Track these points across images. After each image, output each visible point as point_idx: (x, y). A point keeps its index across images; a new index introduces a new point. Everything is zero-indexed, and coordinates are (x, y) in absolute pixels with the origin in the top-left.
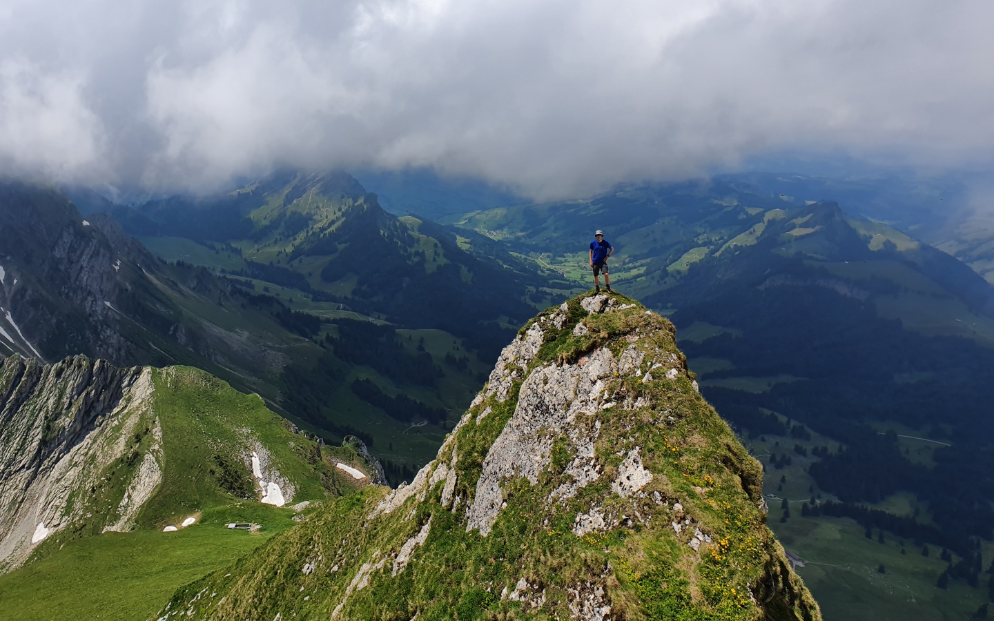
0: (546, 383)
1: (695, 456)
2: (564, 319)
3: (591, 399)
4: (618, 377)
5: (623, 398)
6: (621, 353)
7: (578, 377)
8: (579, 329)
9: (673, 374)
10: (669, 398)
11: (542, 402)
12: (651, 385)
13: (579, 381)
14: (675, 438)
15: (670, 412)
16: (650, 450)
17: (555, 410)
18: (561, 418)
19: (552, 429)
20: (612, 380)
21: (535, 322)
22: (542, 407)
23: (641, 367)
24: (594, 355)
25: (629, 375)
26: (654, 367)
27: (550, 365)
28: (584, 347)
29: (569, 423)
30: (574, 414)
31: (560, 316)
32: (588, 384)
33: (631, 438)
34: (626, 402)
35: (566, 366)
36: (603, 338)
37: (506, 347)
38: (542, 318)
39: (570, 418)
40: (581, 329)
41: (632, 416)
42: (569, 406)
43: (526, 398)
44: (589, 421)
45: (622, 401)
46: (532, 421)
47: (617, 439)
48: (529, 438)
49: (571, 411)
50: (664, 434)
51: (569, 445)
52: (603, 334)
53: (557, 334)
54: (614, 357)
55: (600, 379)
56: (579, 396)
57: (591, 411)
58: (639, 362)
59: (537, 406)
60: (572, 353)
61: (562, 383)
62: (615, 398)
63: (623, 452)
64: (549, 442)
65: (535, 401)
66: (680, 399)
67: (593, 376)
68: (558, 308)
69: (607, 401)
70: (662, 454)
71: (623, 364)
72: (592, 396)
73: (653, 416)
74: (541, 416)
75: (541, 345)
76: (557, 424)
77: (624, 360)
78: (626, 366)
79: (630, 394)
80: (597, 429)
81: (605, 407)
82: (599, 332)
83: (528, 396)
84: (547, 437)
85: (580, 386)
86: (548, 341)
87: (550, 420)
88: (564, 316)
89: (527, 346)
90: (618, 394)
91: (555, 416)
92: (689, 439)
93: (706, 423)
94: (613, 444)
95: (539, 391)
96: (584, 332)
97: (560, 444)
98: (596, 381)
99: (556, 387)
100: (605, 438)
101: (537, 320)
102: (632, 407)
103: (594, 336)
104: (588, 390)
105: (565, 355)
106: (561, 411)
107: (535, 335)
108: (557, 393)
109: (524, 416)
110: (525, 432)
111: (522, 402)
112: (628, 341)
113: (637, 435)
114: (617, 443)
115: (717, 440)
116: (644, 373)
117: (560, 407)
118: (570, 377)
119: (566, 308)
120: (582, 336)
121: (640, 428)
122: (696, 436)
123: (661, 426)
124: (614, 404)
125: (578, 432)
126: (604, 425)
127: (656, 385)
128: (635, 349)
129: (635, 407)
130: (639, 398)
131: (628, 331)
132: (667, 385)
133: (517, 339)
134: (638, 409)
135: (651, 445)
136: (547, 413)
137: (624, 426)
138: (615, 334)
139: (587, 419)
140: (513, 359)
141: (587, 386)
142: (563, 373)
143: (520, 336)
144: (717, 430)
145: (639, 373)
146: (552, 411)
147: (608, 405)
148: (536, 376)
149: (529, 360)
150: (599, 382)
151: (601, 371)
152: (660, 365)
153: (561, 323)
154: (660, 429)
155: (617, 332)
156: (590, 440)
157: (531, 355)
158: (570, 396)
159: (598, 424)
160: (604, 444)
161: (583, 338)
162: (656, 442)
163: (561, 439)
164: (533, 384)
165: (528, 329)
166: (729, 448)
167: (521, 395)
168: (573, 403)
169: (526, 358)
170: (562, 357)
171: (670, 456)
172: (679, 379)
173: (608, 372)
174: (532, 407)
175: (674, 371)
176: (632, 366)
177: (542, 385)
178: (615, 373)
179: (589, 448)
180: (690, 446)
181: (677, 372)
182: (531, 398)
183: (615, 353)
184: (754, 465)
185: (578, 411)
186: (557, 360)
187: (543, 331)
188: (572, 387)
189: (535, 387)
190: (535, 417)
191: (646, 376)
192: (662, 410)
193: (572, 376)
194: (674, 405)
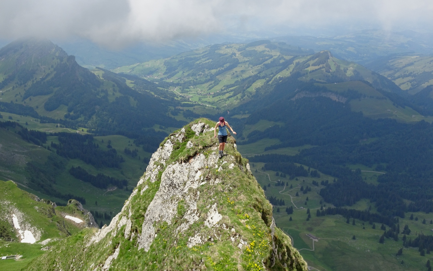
0: (174, 173)
1: (241, 205)
2: (183, 137)
3: (195, 180)
4: (208, 169)
5: (210, 179)
6: (209, 156)
7: (189, 169)
8: (189, 144)
9: (232, 166)
10: (230, 178)
11: (172, 183)
12: (222, 173)
13: (190, 171)
14: (232, 197)
15: (230, 185)
16: (221, 204)
17: (179, 186)
18: (182, 190)
19: (178, 196)
20: (205, 170)
21: (168, 139)
22: (172, 185)
23: (218, 163)
24: (197, 158)
25: (212, 168)
26: (223, 163)
27: (175, 164)
28: (191, 154)
29: (185, 193)
30: (188, 188)
31: (181, 135)
32: (194, 173)
33: (213, 199)
34: (211, 181)
35: (183, 164)
36: (200, 149)
37: (154, 153)
38: (172, 137)
39: (186, 190)
40: (190, 144)
41: (213, 188)
42: (185, 184)
43: (165, 181)
44: (194, 192)
45: (209, 181)
46: (168, 192)
47: (207, 200)
48: (167, 201)
49: (186, 187)
50: (228, 196)
51: (185, 204)
52: (200, 147)
53: (180, 145)
54: (206, 158)
55: (199, 170)
56: (190, 179)
57: (195, 186)
58: (217, 161)
59: (170, 185)
60: (186, 157)
61: (182, 173)
62: (206, 180)
63: (209, 206)
64: (176, 203)
65: (169, 182)
66: (235, 178)
67: (196, 168)
68: (180, 131)
69: (202, 181)
70: (227, 206)
71: (209, 162)
72: (196, 179)
73: (222, 187)
74: (172, 190)
75: (172, 152)
76: (180, 193)
77: (210, 160)
78: (211, 163)
79: (213, 177)
80: (198, 195)
81: (201, 184)
82: (198, 146)
83: (165, 180)
84: (175, 200)
85: (190, 174)
86: (175, 149)
87: (177, 191)
88: (183, 135)
89: (165, 152)
90: (207, 177)
91: (179, 190)
92: (238, 197)
93: (246, 189)
94: (205, 202)
95: (171, 177)
96: (192, 146)
97: (181, 204)
98: (197, 171)
99: (179, 175)
100: (201, 200)
101: (169, 138)
102: (214, 183)
103: (196, 148)
104: (194, 176)
105: (182, 158)
106: (181, 186)
107: (168, 146)
108: (179, 178)
109: (164, 190)
110: (165, 198)
111: (163, 183)
112: (212, 150)
113: (215, 197)
114: (207, 202)
115: (251, 197)
116: (219, 166)
117: (181, 184)
118: (185, 169)
119: (184, 131)
120: (191, 148)
121: (217, 194)
122: (242, 195)
123: (226, 192)
124: (206, 182)
125: (190, 197)
126: (201, 193)
127: (224, 172)
128: (215, 154)
129: (215, 184)
130: (217, 179)
131: (212, 145)
132: (229, 173)
133: (160, 149)
134: (216, 185)
135: (222, 202)
136: (175, 188)
137: (210, 193)
138: (206, 147)
139: (194, 191)
140: (158, 160)
141: (193, 174)
142: (182, 167)
143: (161, 147)
144: (252, 191)
145: (217, 166)
146: (177, 187)
147: (203, 183)
148: (169, 169)
149: (166, 159)
150: (199, 171)
151: (200, 166)
152: (226, 162)
153: (181, 139)
154: (226, 194)
155: (207, 145)
156: (195, 201)
157: (167, 157)
158: (186, 179)
159: (198, 193)
160: (201, 203)
161: (191, 149)
162: (224, 200)
163: (182, 201)
164: (168, 174)
165: (165, 143)
166: (257, 200)
167: (162, 180)
168: (187, 183)
169: (165, 158)
170: (181, 159)
171: (230, 206)
172: (235, 168)
173: (203, 166)
174: (168, 186)
175: (233, 165)
176: (214, 163)
177: (172, 174)
178: (206, 167)
179: (195, 205)
180: (239, 201)
181: (234, 165)
182: (167, 181)
183: (206, 156)
184: (269, 206)
185: (189, 187)
186: (179, 161)
187: (173, 144)
188: (186, 174)
189: (169, 176)
190: (169, 190)
191: (220, 168)
192: (226, 184)
193: (187, 169)
194: (232, 182)
